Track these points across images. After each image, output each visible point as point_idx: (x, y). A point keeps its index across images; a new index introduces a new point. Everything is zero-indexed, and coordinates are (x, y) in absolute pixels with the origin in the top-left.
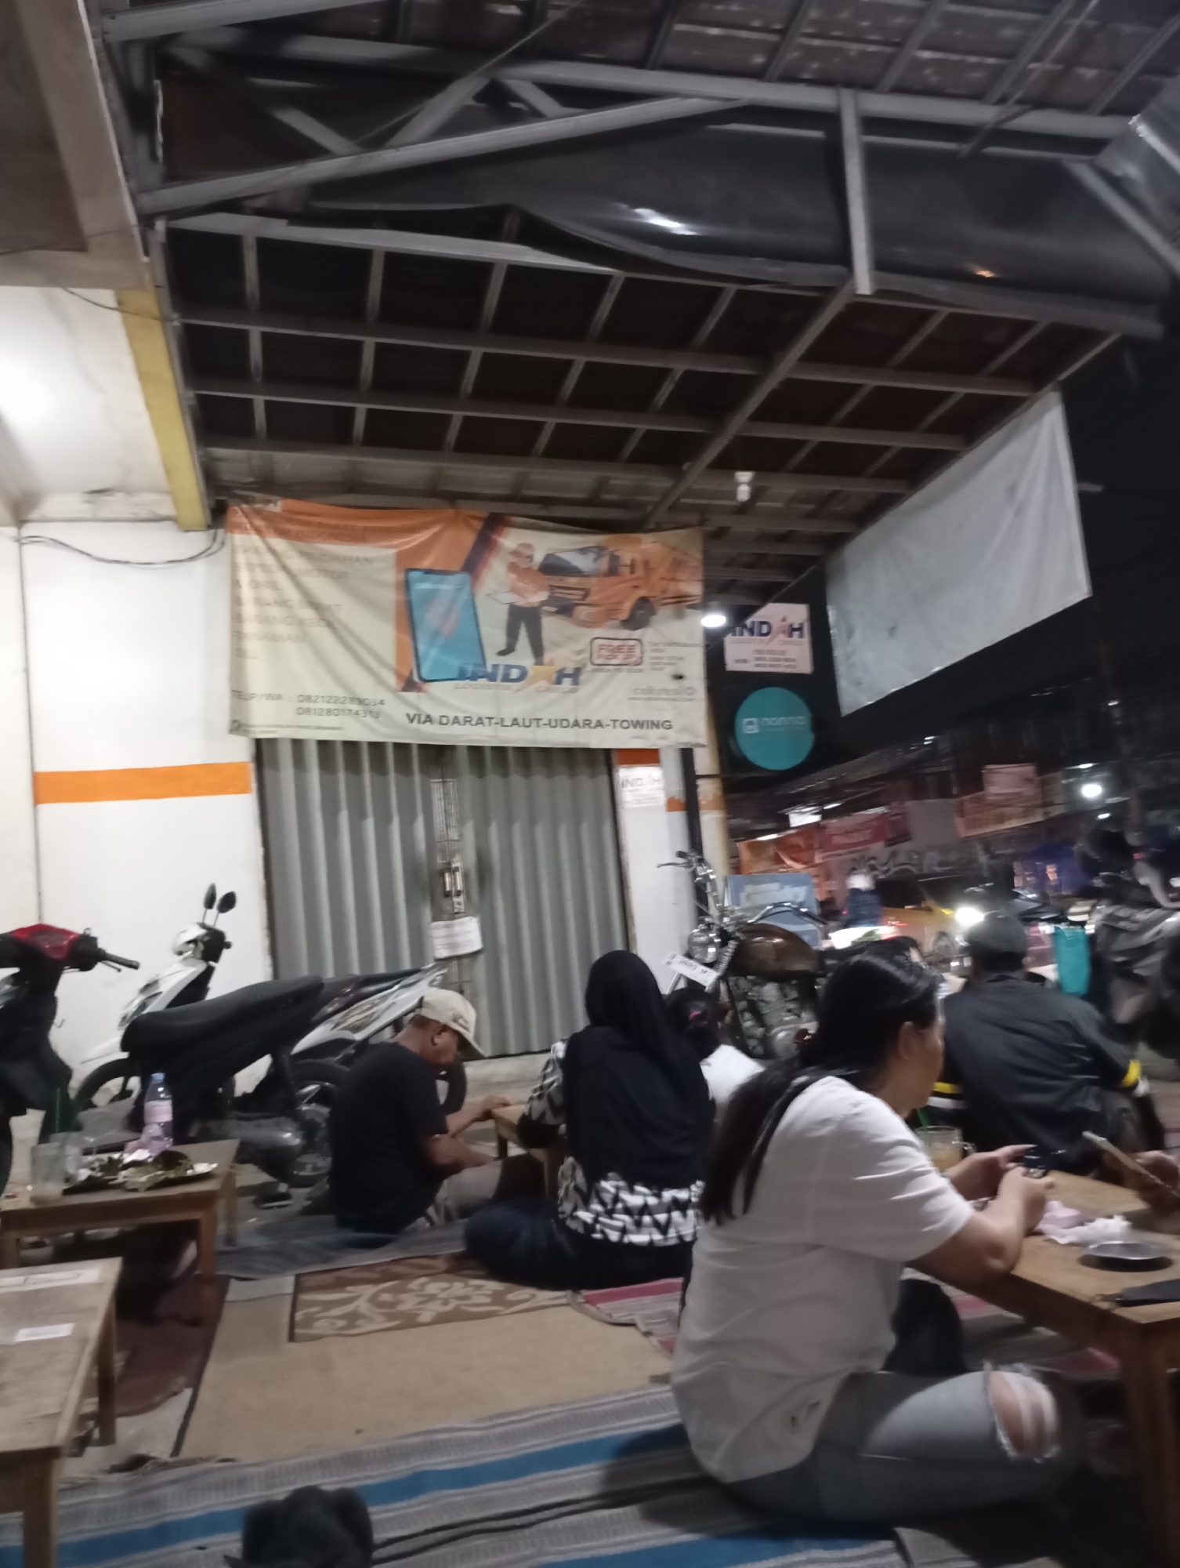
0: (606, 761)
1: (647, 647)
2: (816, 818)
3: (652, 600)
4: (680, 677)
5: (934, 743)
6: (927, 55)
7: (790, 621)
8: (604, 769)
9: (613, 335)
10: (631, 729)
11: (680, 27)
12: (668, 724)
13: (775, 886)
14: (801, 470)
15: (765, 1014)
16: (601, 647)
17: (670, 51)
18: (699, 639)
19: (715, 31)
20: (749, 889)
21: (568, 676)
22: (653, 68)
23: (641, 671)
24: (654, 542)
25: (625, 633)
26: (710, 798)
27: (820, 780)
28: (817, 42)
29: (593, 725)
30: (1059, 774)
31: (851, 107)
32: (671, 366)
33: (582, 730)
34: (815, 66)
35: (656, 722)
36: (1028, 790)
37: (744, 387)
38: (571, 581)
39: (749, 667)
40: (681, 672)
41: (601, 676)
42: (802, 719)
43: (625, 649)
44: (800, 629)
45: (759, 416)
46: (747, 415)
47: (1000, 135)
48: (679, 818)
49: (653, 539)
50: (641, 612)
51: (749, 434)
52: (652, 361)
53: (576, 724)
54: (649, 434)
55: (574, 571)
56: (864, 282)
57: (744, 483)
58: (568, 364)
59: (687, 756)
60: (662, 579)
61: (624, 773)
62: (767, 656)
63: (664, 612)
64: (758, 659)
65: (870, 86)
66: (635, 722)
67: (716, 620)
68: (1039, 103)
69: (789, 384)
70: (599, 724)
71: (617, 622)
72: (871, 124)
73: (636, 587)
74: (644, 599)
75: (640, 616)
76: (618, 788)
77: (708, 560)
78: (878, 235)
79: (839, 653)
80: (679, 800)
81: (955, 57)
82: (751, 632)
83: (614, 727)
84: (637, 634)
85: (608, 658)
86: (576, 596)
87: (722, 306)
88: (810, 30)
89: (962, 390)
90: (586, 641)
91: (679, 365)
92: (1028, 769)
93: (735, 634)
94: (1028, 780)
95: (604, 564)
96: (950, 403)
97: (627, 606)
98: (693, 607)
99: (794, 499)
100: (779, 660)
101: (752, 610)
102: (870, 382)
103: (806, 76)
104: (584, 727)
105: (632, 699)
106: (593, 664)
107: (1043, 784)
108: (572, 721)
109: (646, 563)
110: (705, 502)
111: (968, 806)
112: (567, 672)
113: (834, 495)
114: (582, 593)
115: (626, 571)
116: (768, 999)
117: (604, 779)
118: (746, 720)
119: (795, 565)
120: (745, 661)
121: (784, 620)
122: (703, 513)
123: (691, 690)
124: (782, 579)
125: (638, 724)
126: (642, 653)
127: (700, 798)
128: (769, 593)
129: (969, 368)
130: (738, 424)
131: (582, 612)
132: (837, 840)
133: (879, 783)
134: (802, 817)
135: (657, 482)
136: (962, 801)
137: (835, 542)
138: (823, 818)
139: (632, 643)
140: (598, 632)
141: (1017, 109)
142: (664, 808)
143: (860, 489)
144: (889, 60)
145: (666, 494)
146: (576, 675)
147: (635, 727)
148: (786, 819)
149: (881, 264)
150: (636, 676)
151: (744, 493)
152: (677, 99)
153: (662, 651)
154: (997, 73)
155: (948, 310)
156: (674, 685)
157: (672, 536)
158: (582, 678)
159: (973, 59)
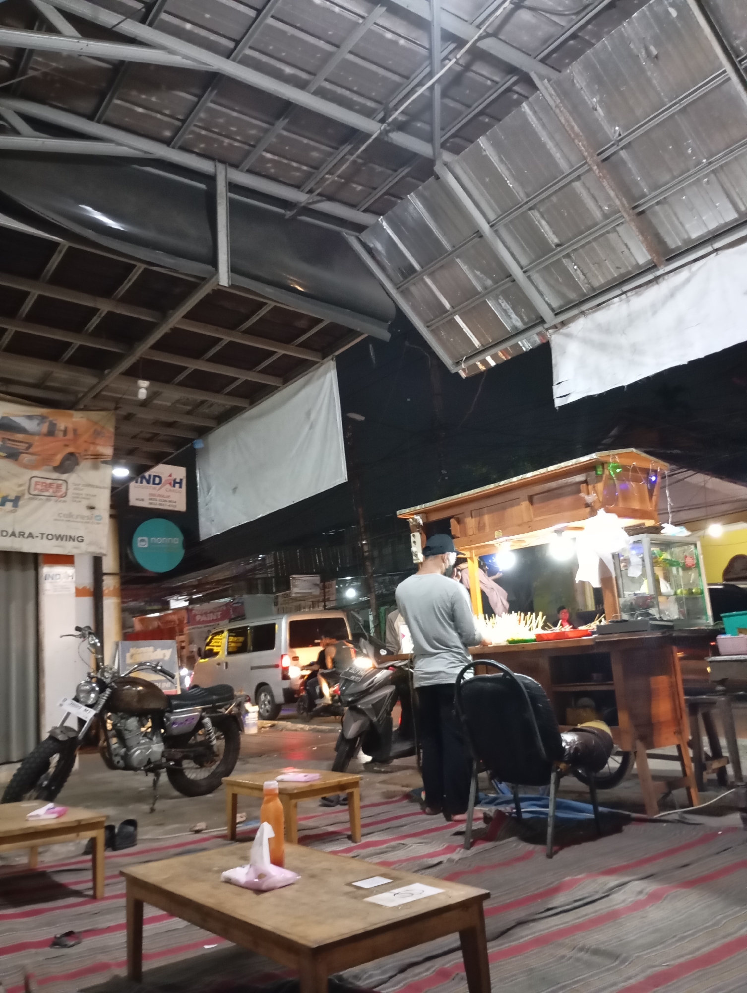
0: (34, 561)
1: (71, 486)
2: (187, 604)
3: (77, 455)
4: (92, 508)
5: (263, 559)
6: (269, 156)
7: (174, 477)
8: (32, 566)
9: (57, 280)
10: (54, 540)
11: (117, 102)
12: (80, 538)
13: (151, 649)
14: (181, 384)
15: (129, 739)
16: (37, 483)
17: (110, 115)
18: (108, 484)
19: (140, 110)
20: (132, 651)
21: (10, 501)
22: (98, 122)
23: (65, 501)
24: (82, 417)
25: (55, 475)
26: (112, 588)
27: (191, 578)
28: (203, 132)
29: (26, 536)
30: (334, 582)
31: (223, 176)
32: (99, 307)
33: (17, 539)
34: (202, 146)
35: (73, 537)
36: (317, 591)
37: (148, 328)
38: (20, 437)
39: (145, 504)
40: (93, 505)
41: (35, 503)
42: (177, 540)
43: (55, 486)
44: (180, 483)
45: (156, 347)
46: (149, 346)
47: (307, 210)
48: (87, 602)
49: (82, 415)
50: (68, 462)
51: (149, 358)
52: (87, 301)
53: (13, 534)
54: (81, 346)
55: (23, 430)
56: (224, 278)
57: (143, 388)
58: (26, 294)
59: (97, 561)
60: (86, 442)
61: (46, 570)
62: (158, 498)
63: (85, 464)
64: (151, 499)
65: (236, 166)
66: (58, 535)
67: (122, 472)
68: (330, 198)
69: (175, 330)
70: (31, 535)
71: (50, 468)
72: (233, 187)
73: (66, 446)
74: (72, 454)
75: (68, 464)
76: (41, 580)
77: (118, 434)
78: (233, 252)
79: (201, 500)
80: (89, 589)
81: (285, 161)
82: (148, 482)
83: (42, 538)
84: (64, 476)
85: (41, 491)
86: (22, 446)
87: (134, 276)
88: (200, 124)
89: (281, 352)
90: (27, 478)
91: (105, 307)
92: (316, 579)
93: (137, 482)
94: (316, 585)
95: (45, 428)
96: (274, 358)
97: (59, 458)
98: (106, 462)
99: (178, 401)
100: (165, 501)
101: (148, 468)
102: (227, 338)
103: (196, 150)
104: (19, 537)
105: (56, 520)
106: (30, 494)
107: (324, 588)
108: (10, 532)
109: (75, 431)
110: (120, 396)
111: (280, 600)
112: (9, 498)
113: (203, 402)
114: (27, 445)
115: (61, 434)
116: (131, 728)
117: (32, 573)
118: (140, 539)
119: (178, 443)
120: (143, 500)
121: (170, 476)
122: (117, 403)
123: (99, 518)
124: (169, 450)
125: (59, 537)
126: (67, 489)
127: (104, 588)
128: (159, 458)
129: (287, 340)
130: (143, 350)
131: (25, 458)
132: (198, 618)
133: (227, 583)
134: (178, 603)
135: (86, 380)
136: (277, 596)
137: (203, 432)
138: (190, 604)
139: (60, 482)
140: (35, 473)
141: (319, 198)
142: (74, 595)
143: (221, 402)
144: (247, 154)
145: (93, 388)
146: (16, 501)
147: (57, 539)
148: (168, 603)
149: (234, 269)
150: (60, 505)
151: (142, 394)
152: (113, 144)
153: (82, 490)
154: (309, 176)
155: (273, 304)
156: (87, 513)
157: (95, 415)
158: (21, 503)
159: (295, 164)
